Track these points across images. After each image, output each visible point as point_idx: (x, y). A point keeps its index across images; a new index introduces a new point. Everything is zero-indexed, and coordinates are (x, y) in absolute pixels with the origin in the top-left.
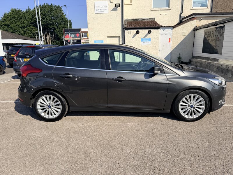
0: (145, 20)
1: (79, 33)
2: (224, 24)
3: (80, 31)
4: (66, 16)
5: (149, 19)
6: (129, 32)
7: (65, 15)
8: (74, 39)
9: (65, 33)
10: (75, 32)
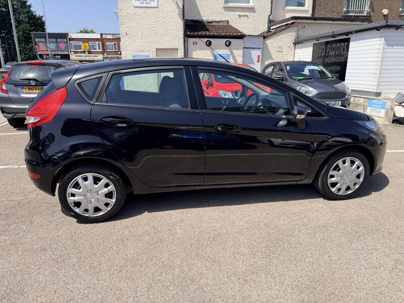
0: (213, 24)
1: (66, 41)
2: (347, 35)
3: (66, 38)
4: (31, 8)
5: (220, 21)
6: (194, 42)
7: (30, 6)
8: (56, 53)
9: (37, 40)
10: (56, 38)
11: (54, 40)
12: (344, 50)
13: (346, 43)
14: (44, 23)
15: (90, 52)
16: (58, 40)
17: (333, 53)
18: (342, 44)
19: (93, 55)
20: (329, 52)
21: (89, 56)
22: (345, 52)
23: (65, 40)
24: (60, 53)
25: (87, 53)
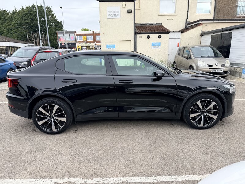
5: (156, 24)
8: (69, 42)
9: (59, 35)
10: (69, 34)
11: (68, 35)
14: (63, 25)
15: (87, 42)
16: (70, 35)
19: (88, 43)
21: (87, 44)
23: (74, 35)
24: (71, 42)
25: (85, 42)
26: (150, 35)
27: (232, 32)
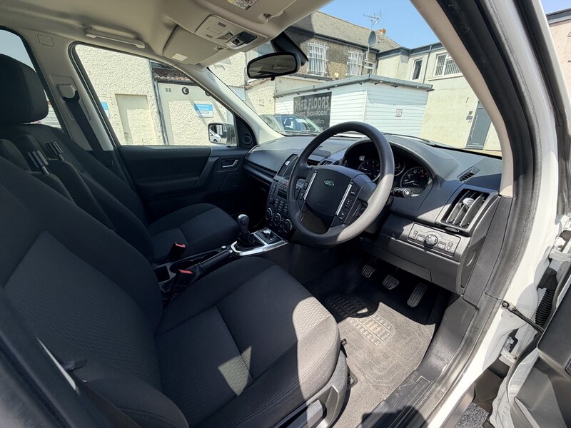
2: (329, 90)
6: (166, 89)
12: (326, 104)
13: (328, 97)
17: (315, 107)
18: (324, 98)
20: (310, 106)
22: (327, 106)
26: (189, 87)
27: (331, 93)
